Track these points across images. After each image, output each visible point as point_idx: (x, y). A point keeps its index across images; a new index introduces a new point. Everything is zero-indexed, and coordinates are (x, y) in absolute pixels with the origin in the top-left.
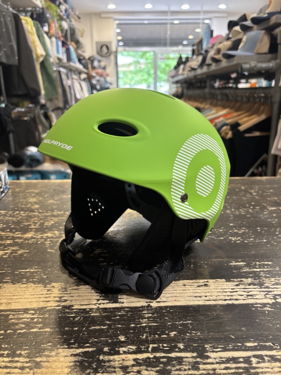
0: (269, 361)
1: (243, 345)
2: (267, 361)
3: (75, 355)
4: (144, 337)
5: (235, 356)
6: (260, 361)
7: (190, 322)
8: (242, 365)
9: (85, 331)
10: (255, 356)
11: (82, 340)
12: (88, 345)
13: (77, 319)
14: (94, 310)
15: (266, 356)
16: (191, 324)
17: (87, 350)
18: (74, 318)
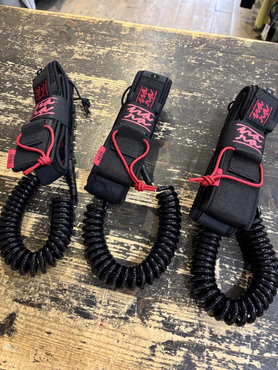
0: (141, 250)
1: (133, 236)
2: (139, 250)
3: (37, 218)
4: (78, 216)
5: (124, 242)
6: (136, 249)
7: (111, 212)
8: (124, 248)
9: (46, 203)
10: (135, 245)
11: (43, 209)
12: (45, 213)
13: (44, 193)
14: (56, 189)
15: (142, 247)
16: (111, 214)
17: (44, 216)
18: (43, 192)
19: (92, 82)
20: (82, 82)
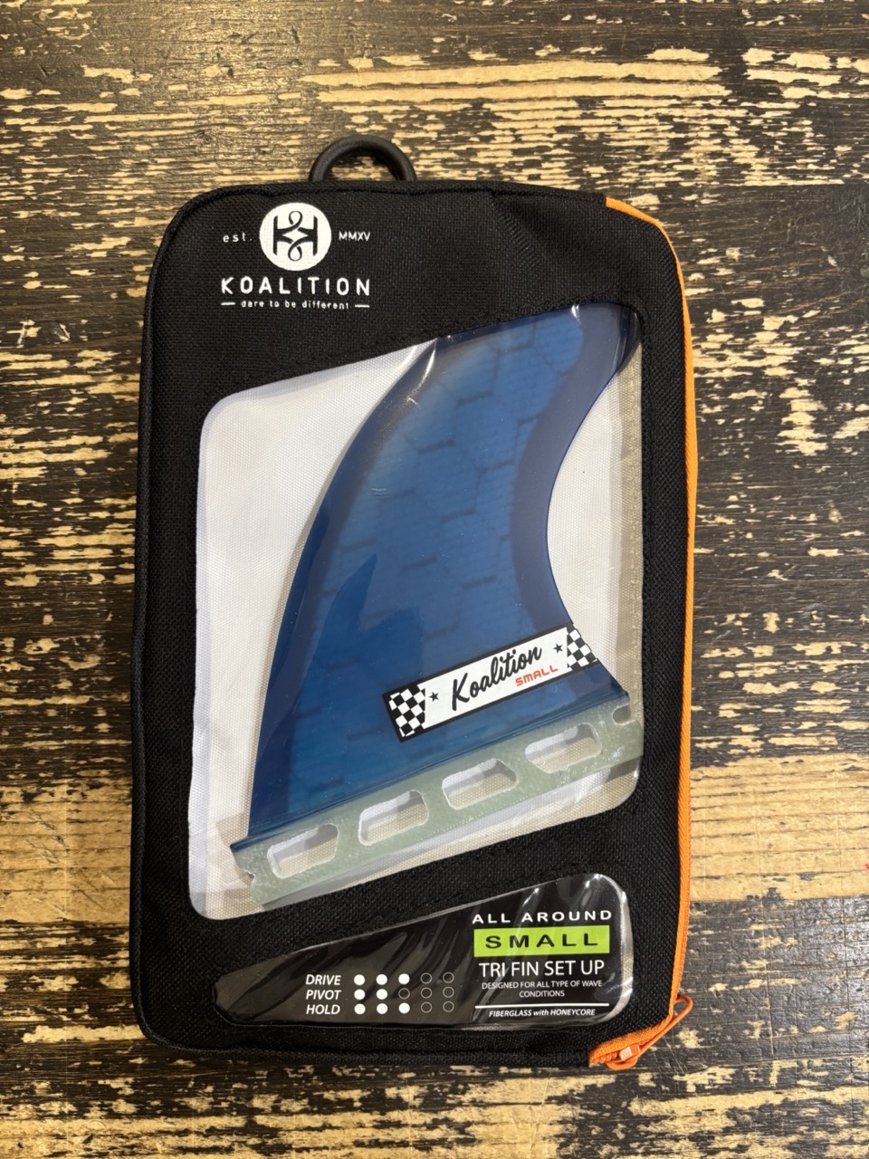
3: (561, 1100)
4: (757, 1033)
17: (589, 1081)
19: (492, 116)
20: (431, 131)
